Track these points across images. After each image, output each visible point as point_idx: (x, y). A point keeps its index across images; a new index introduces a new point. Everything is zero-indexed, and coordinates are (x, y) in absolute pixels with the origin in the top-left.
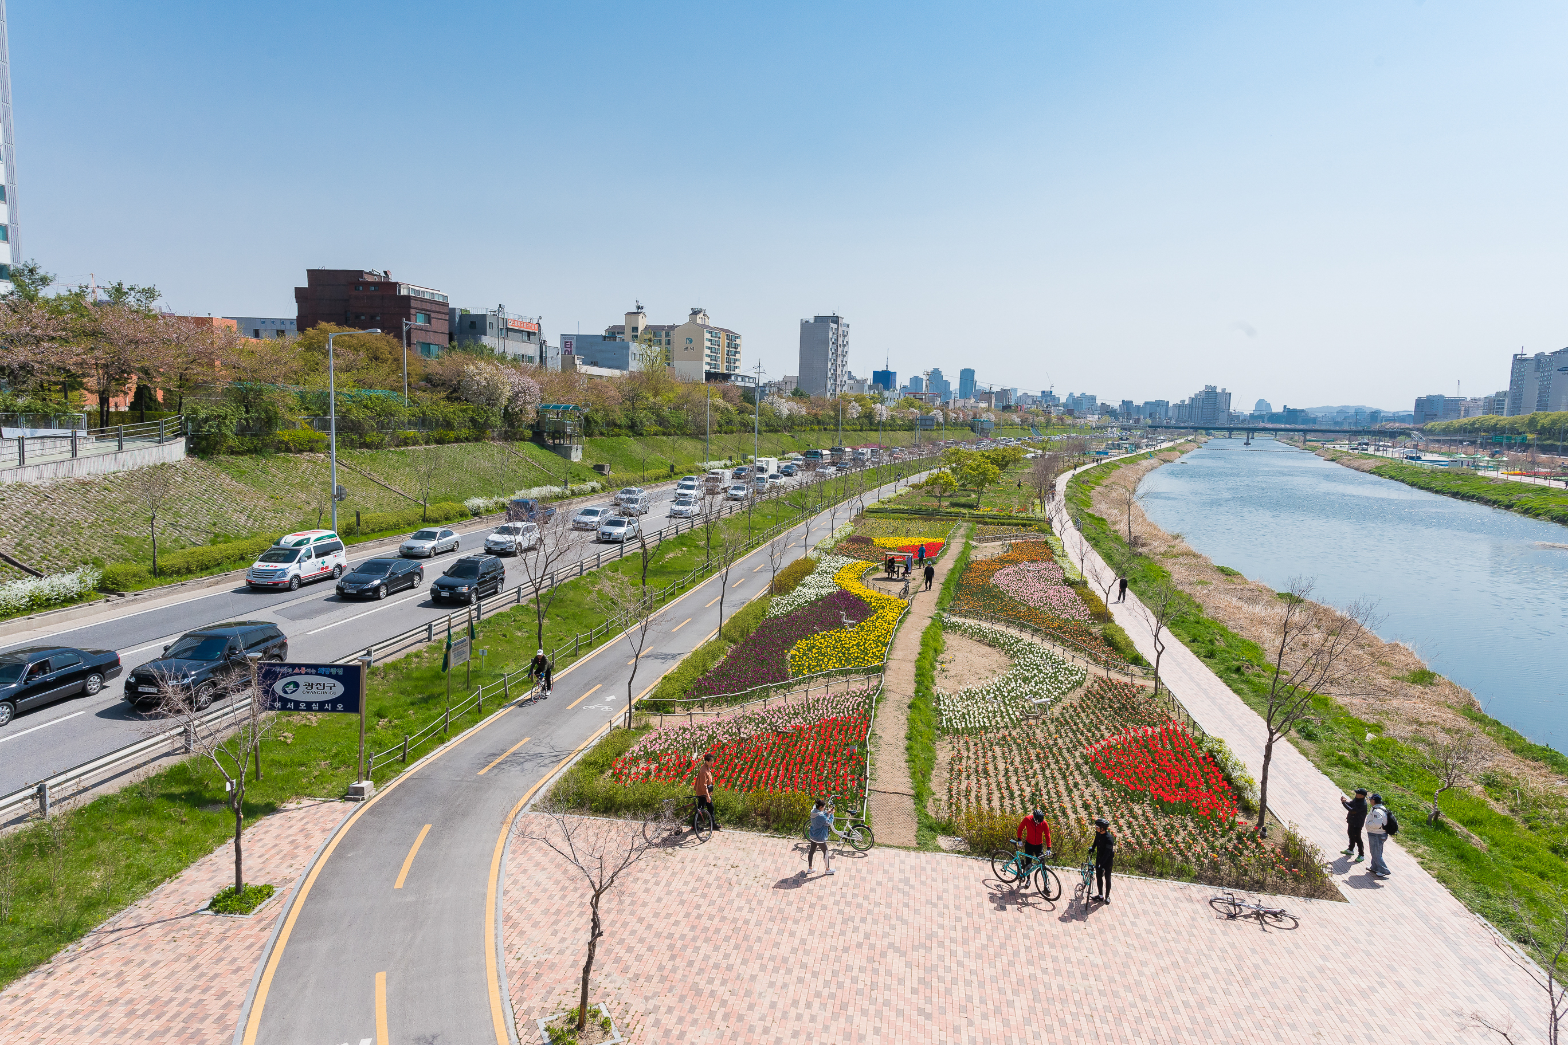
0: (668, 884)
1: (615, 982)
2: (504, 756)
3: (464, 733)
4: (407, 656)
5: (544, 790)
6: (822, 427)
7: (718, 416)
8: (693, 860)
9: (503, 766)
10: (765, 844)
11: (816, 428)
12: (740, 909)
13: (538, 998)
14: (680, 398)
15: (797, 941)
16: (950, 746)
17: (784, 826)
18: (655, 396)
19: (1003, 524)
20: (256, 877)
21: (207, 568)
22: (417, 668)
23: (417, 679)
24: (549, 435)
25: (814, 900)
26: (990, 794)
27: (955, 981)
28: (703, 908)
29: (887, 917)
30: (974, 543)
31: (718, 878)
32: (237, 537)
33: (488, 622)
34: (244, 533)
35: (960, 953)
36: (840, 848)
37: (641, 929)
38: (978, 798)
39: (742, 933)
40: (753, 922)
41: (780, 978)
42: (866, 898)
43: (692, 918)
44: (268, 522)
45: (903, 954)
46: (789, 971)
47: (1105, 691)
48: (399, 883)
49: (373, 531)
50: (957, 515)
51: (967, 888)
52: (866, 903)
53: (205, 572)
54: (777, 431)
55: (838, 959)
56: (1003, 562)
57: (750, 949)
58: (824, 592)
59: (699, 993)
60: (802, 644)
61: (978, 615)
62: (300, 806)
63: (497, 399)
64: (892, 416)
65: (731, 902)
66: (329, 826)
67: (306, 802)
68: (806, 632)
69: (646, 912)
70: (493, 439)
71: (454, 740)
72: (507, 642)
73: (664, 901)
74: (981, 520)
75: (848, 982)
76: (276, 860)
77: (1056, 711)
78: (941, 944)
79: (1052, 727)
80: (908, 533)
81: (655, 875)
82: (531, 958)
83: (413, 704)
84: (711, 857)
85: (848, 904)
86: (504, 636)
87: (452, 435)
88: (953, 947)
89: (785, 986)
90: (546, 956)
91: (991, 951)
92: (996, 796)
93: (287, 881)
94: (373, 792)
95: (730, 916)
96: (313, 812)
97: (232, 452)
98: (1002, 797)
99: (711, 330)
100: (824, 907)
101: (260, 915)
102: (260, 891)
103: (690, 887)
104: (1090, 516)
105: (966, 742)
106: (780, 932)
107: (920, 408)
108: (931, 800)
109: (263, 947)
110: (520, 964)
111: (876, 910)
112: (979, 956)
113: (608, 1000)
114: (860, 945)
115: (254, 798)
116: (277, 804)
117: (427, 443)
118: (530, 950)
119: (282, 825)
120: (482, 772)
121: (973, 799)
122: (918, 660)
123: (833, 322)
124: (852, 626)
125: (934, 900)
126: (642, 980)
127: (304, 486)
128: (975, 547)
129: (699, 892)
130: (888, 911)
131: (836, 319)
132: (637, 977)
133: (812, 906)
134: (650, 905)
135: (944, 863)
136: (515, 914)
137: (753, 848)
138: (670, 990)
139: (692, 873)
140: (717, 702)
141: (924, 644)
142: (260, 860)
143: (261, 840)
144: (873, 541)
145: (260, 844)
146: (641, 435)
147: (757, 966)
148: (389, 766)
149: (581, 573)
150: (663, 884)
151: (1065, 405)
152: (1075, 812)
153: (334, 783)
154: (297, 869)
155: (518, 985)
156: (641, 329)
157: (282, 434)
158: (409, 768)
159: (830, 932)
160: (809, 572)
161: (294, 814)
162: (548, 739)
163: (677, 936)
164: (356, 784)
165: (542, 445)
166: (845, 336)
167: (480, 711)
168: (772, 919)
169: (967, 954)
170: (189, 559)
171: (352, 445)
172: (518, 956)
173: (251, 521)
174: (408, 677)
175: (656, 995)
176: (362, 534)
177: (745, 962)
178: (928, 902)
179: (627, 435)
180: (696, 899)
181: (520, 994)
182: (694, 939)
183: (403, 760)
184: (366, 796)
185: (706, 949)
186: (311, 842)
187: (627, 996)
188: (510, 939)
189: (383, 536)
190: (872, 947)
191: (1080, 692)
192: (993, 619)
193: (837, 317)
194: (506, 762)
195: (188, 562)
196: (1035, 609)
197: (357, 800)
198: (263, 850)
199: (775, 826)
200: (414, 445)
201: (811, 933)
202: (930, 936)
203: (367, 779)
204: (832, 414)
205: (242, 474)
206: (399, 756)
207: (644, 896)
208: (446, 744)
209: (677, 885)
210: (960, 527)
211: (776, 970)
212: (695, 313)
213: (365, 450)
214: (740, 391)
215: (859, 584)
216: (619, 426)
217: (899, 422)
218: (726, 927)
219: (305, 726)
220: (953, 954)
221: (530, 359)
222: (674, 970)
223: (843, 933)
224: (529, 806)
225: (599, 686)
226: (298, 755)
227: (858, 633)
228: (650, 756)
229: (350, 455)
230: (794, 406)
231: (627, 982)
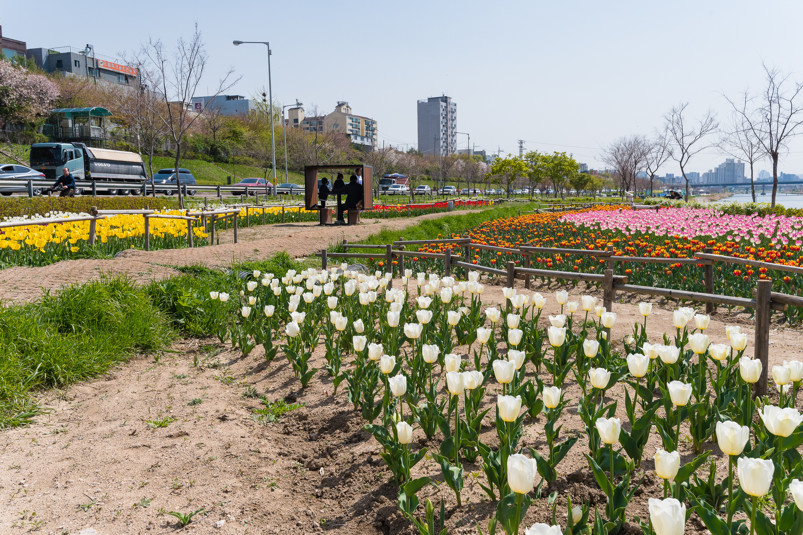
99: (351, 117)
123: (442, 101)
131: (445, 99)
156: (300, 120)
166: (453, 113)
193: (446, 97)
212: (340, 105)
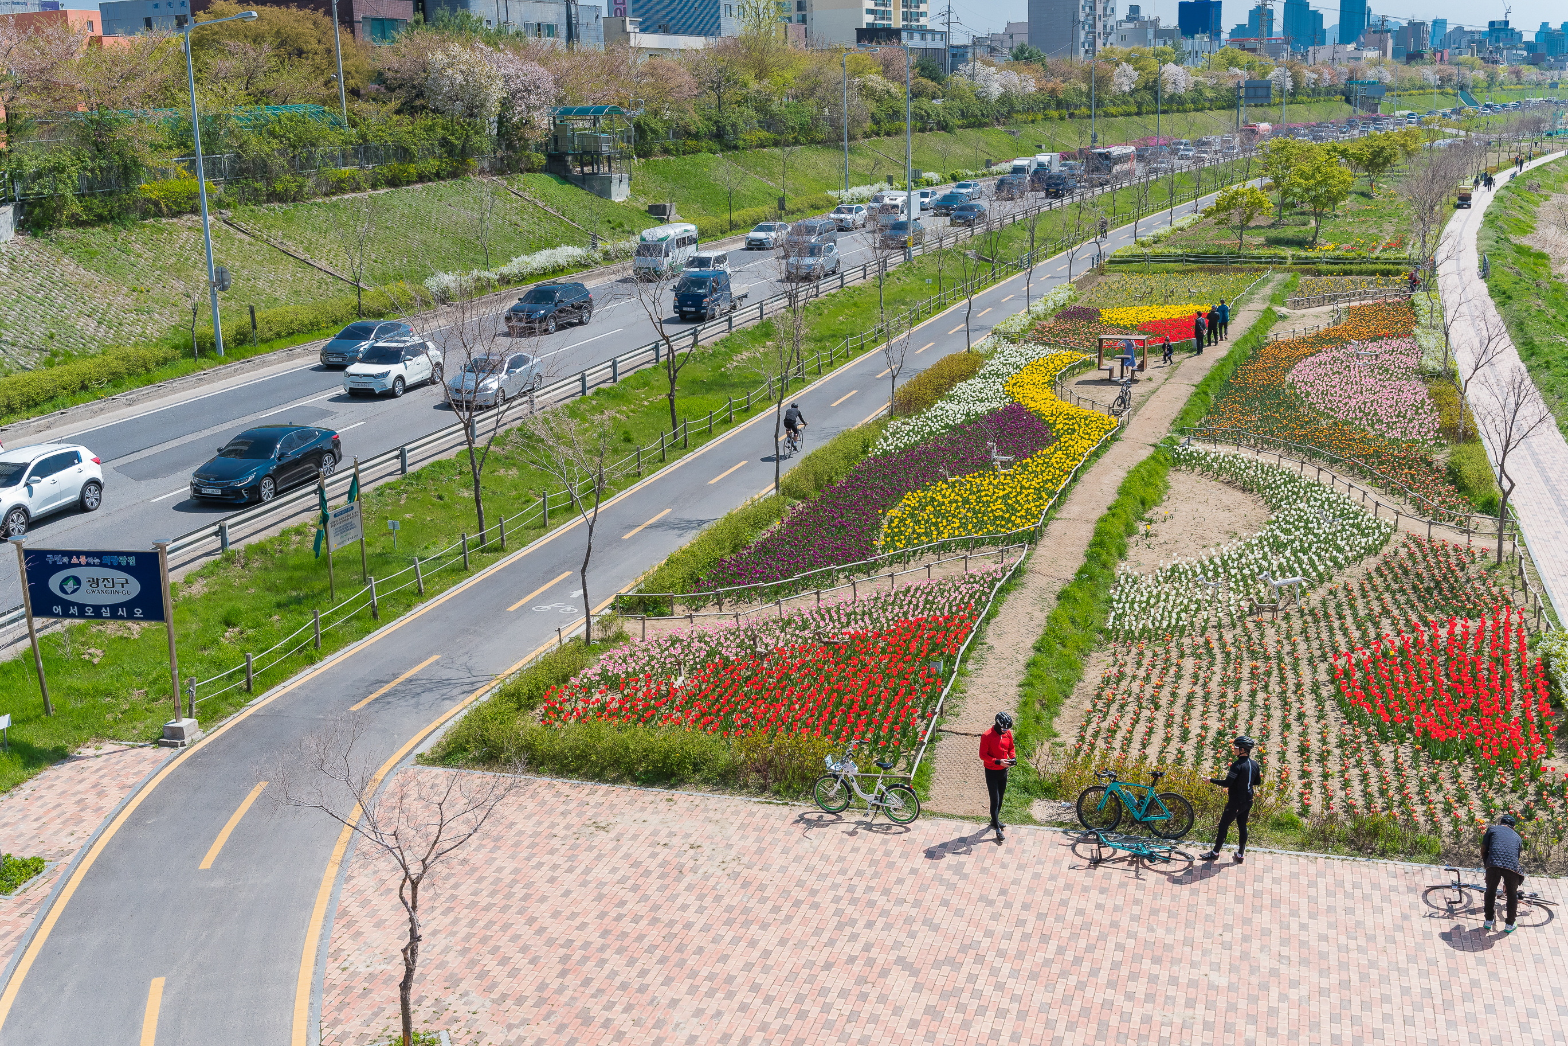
0: (588, 871)
1: (470, 1003)
2: (393, 684)
3: (347, 649)
4: (284, 533)
5: (440, 732)
6: (1065, 112)
7: (872, 106)
8: (635, 837)
9: (389, 699)
10: (752, 814)
11: (1054, 114)
12: (684, 907)
13: (358, 1021)
14: (806, 77)
15: (756, 953)
16: (1111, 659)
17: (789, 787)
18: (759, 77)
19: (1346, 273)
20: (27, 846)
21: (36, 404)
22: (296, 550)
23: (295, 568)
24: (575, 159)
25: (802, 895)
26: (1150, 732)
27: (981, 1011)
28: (628, 906)
29: (909, 920)
30: (1284, 310)
31: (664, 864)
32: (83, 355)
33: (417, 476)
34: (93, 347)
35: (1006, 970)
36: (868, 819)
37: (527, 933)
38: (1128, 741)
39: (676, 942)
40: (697, 927)
41: (712, 1005)
42: (886, 892)
43: (607, 920)
44: (126, 329)
45: (915, 972)
46: (730, 995)
47: (1415, 562)
48: (207, 863)
49: (279, 335)
50: (1271, 260)
51: (1053, 878)
52: (882, 901)
53: (33, 411)
54: (981, 125)
55: (811, 979)
56: (1319, 342)
57: (681, 964)
58: (982, 408)
59: (587, 1020)
60: (911, 499)
61: (1236, 438)
62: (100, 752)
63: (482, 106)
64: (1196, 83)
65: (674, 898)
66: (131, 781)
67: (109, 747)
68: (926, 477)
69: (542, 911)
70: (482, 172)
71: (329, 658)
72: (443, 507)
73: (573, 895)
74: (1309, 267)
75: (814, 1012)
76: (55, 826)
77: (1315, 598)
78: (980, 959)
79: (1297, 623)
80: (1168, 297)
81: (571, 858)
82: (362, 969)
83: (279, 606)
84: (664, 832)
85: (854, 901)
86: (440, 498)
87: (412, 169)
88: (998, 963)
89: (719, 1014)
90: (383, 967)
91: (1056, 969)
92: (1157, 740)
93: (63, 853)
94: (199, 734)
95: (666, 918)
96: (114, 760)
97: (77, 222)
98: (1167, 739)
100: (815, 906)
101: (23, 896)
102: (25, 865)
103: (618, 876)
104: (1520, 250)
105: (1141, 653)
106: (735, 941)
107: (1250, 68)
108: (1047, 745)
109: (19, 937)
110: (344, 976)
111: (896, 910)
112: (1033, 976)
113: (454, 1027)
114: (852, 960)
115: (39, 738)
116: (70, 748)
117: (374, 187)
118: (363, 958)
119: (71, 778)
120: (355, 708)
121: (1117, 743)
122: (1103, 520)
124: (1005, 465)
125: (993, 896)
126: (509, 1002)
127: (178, 270)
128: (1283, 317)
129: (630, 883)
130: (914, 912)
132: (504, 997)
133: (797, 904)
134: (550, 901)
135: (1029, 841)
136: (354, 909)
137: (732, 819)
138: (547, 1017)
139: (627, 856)
140: (741, 597)
141: (1124, 491)
142: (36, 825)
143: (41, 797)
144: (1100, 315)
145: (39, 803)
146: (736, 148)
147: (684, 988)
148: (225, 697)
149: (583, 392)
150: (579, 871)
151: (1529, 46)
152: (1282, 759)
153: (148, 721)
154: (79, 838)
155: (335, 1003)
157: (148, 188)
158: (255, 701)
159: (812, 941)
160: (964, 377)
161: (89, 763)
162: (465, 658)
163: (577, 944)
164: (173, 724)
165: (564, 176)
167: (375, 615)
168: (729, 923)
169: (1015, 973)
170: (10, 393)
171: (256, 198)
172: (346, 964)
173: (103, 329)
174: (283, 566)
175: (525, 1022)
176: (262, 341)
177: (668, 981)
178: (981, 898)
179: (710, 151)
180: (622, 893)
181: (335, 1014)
182: (602, 949)
183: (249, 689)
184: (187, 741)
185: (615, 961)
186: (103, 803)
187: (482, 1023)
188: (340, 941)
189: (293, 343)
190: (871, 962)
191: (1371, 563)
192: (1261, 444)
194: (394, 693)
195: (8, 397)
196: (1346, 423)
197: (174, 746)
198: (41, 811)
199: (776, 786)
200: (353, 191)
201: (783, 942)
202: (964, 949)
203: (190, 716)
204: (1084, 87)
205: (92, 255)
206: (242, 683)
207: (545, 888)
208: (316, 666)
209: (600, 872)
210: (1266, 281)
211: (711, 993)
213: (276, 205)
214: (913, 59)
215: (1048, 393)
216: (696, 136)
217: (1209, 94)
218: (655, 932)
219: (121, 638)
220: (995, 972)
221: (551, 30)
222: (560, 991)
223: (831, 943)
224: (413, 756)
225: (568, 573)
226: (104, 680)
227: (1013, 477)
228: (611, 682)
229: (254, 215)
230: (1014, 79)
231: (488, 1004)
